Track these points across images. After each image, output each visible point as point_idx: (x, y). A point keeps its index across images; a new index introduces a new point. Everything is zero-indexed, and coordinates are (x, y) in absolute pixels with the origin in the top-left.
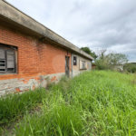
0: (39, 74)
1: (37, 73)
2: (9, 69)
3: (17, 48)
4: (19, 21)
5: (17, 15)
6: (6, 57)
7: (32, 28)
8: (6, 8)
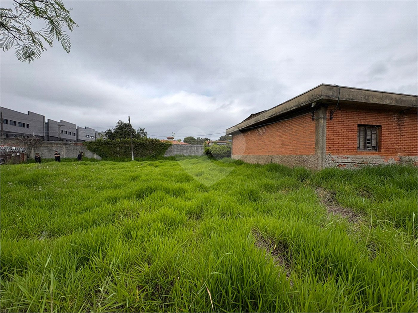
0: (399, 154)
1: (397, 152)
2: (373, 147)
3: (380, 126)
4: (394, 103)
5: (392, 99)
6: (371, 136)
7: (403, 105)
8: (386, 97)
